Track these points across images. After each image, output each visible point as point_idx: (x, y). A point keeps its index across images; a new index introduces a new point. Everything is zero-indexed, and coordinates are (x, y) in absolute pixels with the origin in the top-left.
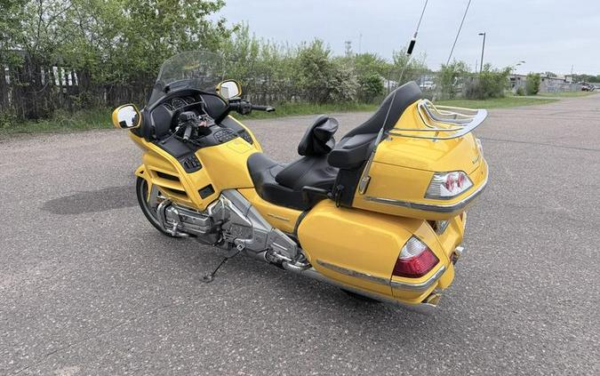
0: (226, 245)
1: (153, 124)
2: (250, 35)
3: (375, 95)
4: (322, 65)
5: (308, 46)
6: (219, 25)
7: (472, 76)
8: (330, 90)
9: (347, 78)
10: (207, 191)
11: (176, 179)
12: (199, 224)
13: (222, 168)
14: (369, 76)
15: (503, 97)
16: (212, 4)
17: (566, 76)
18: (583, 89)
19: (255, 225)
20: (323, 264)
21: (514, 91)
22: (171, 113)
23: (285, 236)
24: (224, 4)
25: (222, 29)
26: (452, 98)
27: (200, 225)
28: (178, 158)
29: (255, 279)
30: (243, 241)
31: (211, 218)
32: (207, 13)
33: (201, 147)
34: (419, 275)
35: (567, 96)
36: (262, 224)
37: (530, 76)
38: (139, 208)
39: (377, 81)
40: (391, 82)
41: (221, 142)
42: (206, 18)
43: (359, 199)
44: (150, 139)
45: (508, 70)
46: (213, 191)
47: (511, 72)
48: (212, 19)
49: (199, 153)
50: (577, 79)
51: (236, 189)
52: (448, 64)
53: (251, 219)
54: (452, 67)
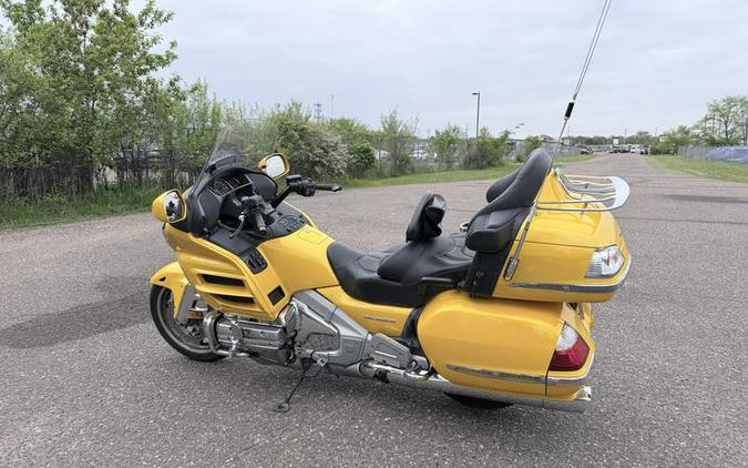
0: (298, 362)
1: (203, 214)
2: (210, 96)
3: (366, 167)
4: (303, 132)
5: (282, 109)
6: (172, 84)
7: (469, 143)
8: (315, 163)
9: (335, 148)
10: (276, 295)
11: (239, 283)
12: (271, 338)
13: (293, 264)
14: (358, 145)
15: (502, 165)
16: (159, 58)
17: (563, 139)
18: (583, 153)
19: (344, 331)
20: (457, 369)
21: (513, 158)
22: (220, 199)
23: (392, 341)
24: (175, 57)
25: (177, 90)
26: (449, 168)
27: (270, 340)
28: (240, 255)
29: (341, 400)
30: (326, 353)
31: (284, 329)
32: (152, 68)
33: (264, 240)
34: (576, 368)
35: (568, 161)
36: (353, 329)
37: (529, 140)
38: (152, 326)
39: (367, 151)
40: (382, 152)
41: (290, 232)
42: (153, 74)
43: (502, 287)
44: (201, 234)
45: (507, 133)
46: (284, 295)
47: (510, 137)
48: (161, 76)
49: (263, 249)
50: (574, 141)
51: (315, 290)
52: (442, 129)
53: (336, 325)
54: (447, 133)
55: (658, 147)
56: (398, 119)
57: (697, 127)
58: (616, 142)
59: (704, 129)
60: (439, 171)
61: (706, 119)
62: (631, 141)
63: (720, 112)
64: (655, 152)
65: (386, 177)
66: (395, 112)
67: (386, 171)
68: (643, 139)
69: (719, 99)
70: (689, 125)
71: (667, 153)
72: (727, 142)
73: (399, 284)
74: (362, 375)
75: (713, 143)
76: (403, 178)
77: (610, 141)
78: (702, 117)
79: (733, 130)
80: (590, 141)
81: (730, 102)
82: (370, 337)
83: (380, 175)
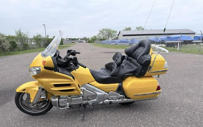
3: (14, 48)
9: (4, 42)
17: (67, 39)
18: (73, 42)
19: (98, 93)
20: (136, 95)
26: (40, 47)
27: (79, 101)
28: (70, 76)
30: (92, 101)
31: (83, 96)
36: (101, 92)
39: (14, 42)
43: (147, 73)
46: (79, 86)
49: (72, 73)
50: (70, 39)
51: (88, 83)
52: (36, 35)
53: (95, 92)
54: (38, 36)
55: (90, 41)
56: (22, 32)
57: (97, 36)
58: (79, 39)
59: (99, 36)
60: (37, 48)
61: (99, 34)
62: (82, 39)
63: (102, 32)
64: (89, 42)
65: (21, 51)
66: (20, 29)
67: (21, 49)
68: (85, 39)
69: (101, 29)
70: (96, 35)
71: (92, 42)
72: (104, 39)
73: (116, 77)
74: (104, 104)
75: (101, 40)
76: (26, 51)
77: (78, 39)
78: (98, 34)
79: (105, 36)
80: (73, 39)
81: (103, 29)
82: (106, 93)
83: (19, 50)
